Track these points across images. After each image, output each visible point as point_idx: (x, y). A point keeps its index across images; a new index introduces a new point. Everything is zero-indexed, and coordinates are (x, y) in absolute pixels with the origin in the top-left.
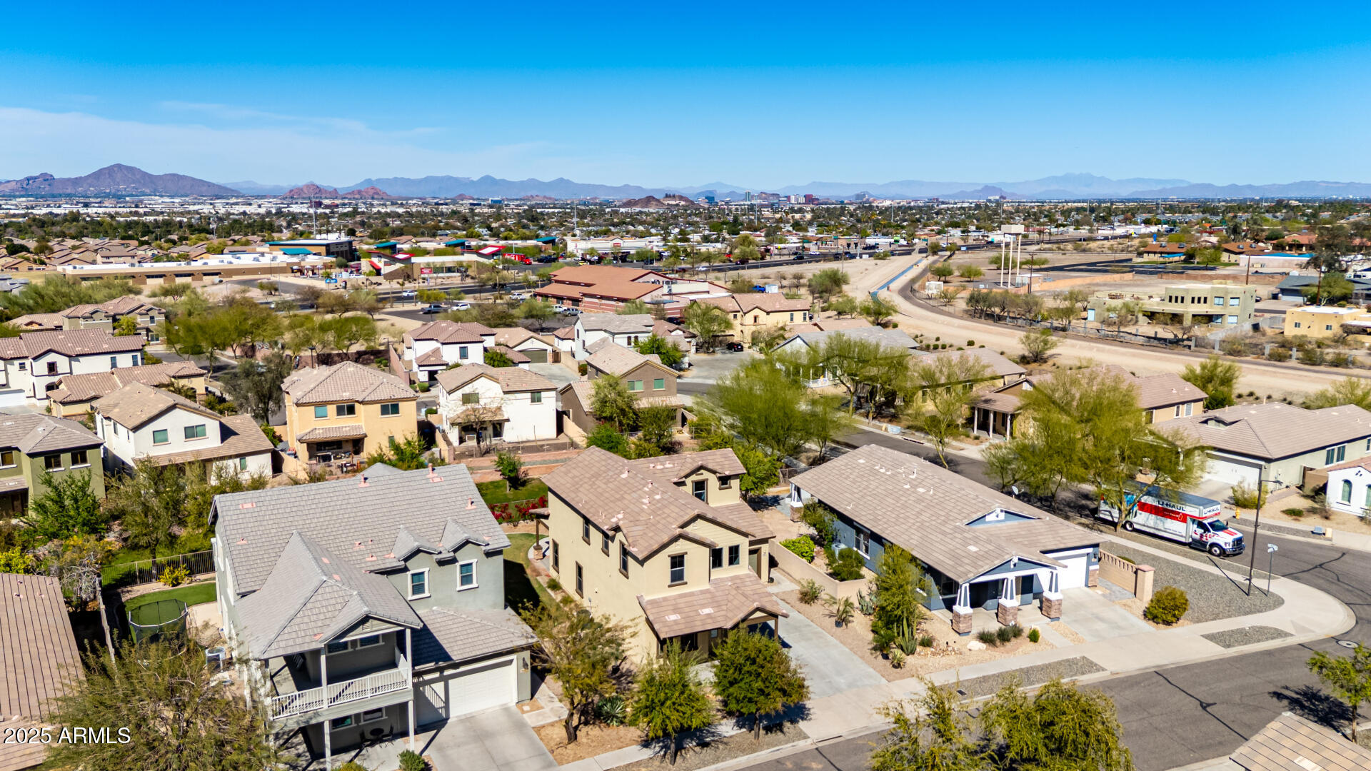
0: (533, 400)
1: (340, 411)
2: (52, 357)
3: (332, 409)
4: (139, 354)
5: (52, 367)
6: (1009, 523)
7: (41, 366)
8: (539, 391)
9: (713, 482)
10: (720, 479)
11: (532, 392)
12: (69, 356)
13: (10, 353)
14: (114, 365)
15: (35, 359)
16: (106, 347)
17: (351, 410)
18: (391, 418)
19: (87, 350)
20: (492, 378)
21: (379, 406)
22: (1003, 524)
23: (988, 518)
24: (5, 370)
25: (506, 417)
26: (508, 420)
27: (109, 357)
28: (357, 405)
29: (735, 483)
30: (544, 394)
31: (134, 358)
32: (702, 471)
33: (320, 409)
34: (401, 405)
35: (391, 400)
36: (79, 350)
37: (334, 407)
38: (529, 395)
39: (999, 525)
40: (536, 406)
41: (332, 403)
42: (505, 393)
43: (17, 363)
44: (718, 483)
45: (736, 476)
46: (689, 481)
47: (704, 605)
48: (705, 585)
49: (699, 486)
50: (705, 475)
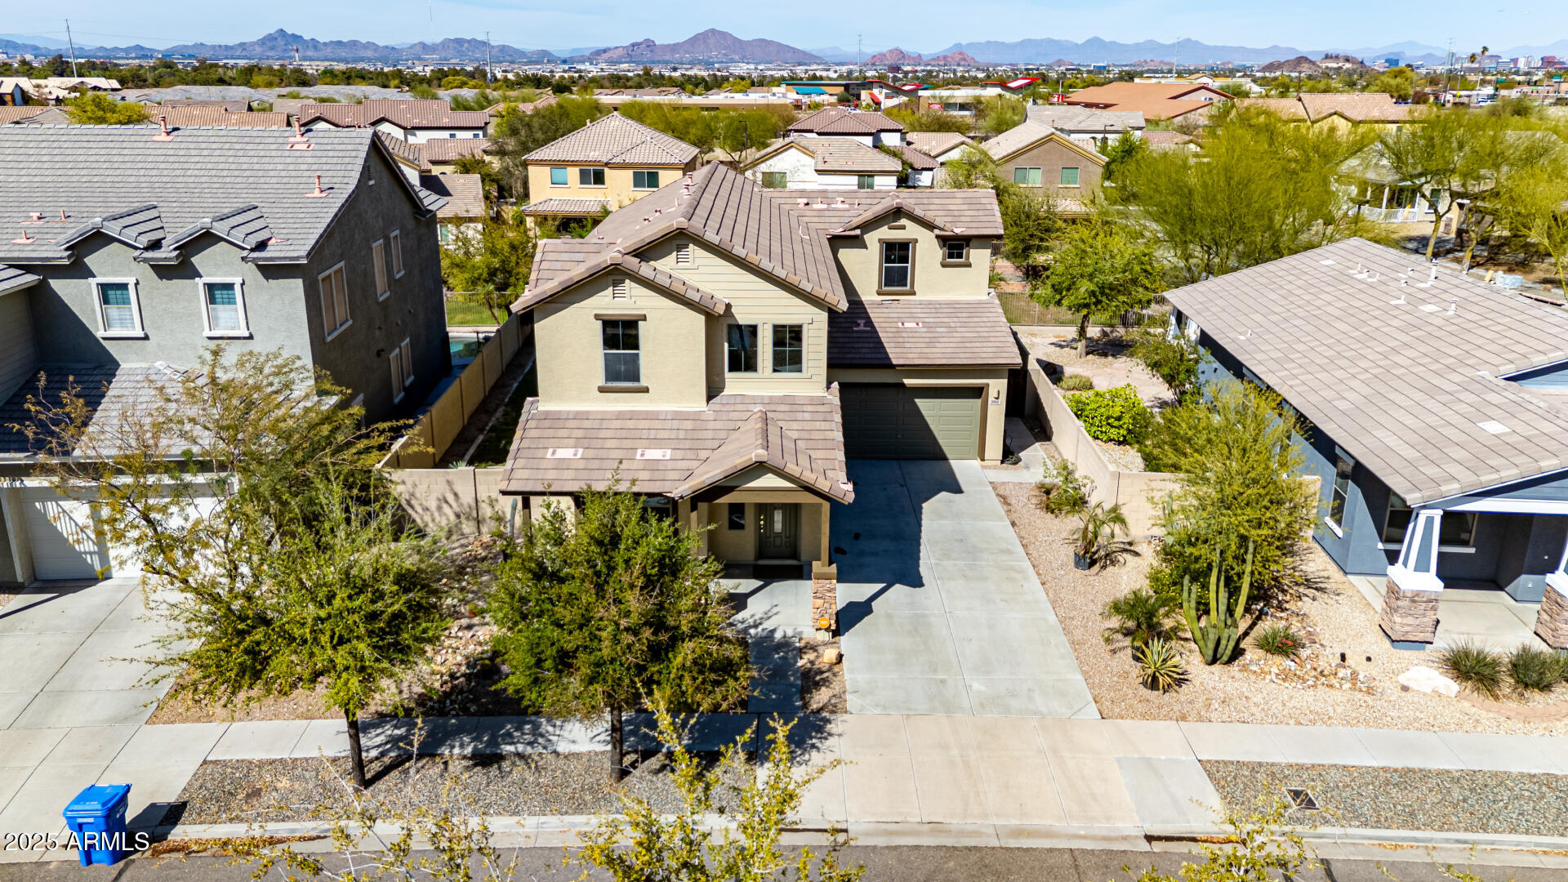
1: (584, 178)
2: (385, 127)
3: (573, 173)
4: (480, 133)
8: (871, 174)
9: (927, 252)
10: (944, 240)
11: (861, 174)
12: (405, 128)
16: (446, 122)
17: (599, 178)
18: (644, 192)
19: (425, 123)
20: (806, 150)
21: (629, 174)
27: (448, 133)
28: (607, 170)
29: (980, 257)
30: (878, 179)
31: (476, 136)
32: (903, 221)
33: (558, 172)
34: (661, 173)
35: (647, 165)
36: (416, 122)
37: (577, 170)
41: (573, 163)
42: (820, 172)
44: (938, 253)
45: (983, 240)
46: (873, 238)
47: (656, 442)
48: (696, 402)
49: (897, 254)
50: (910, 231)
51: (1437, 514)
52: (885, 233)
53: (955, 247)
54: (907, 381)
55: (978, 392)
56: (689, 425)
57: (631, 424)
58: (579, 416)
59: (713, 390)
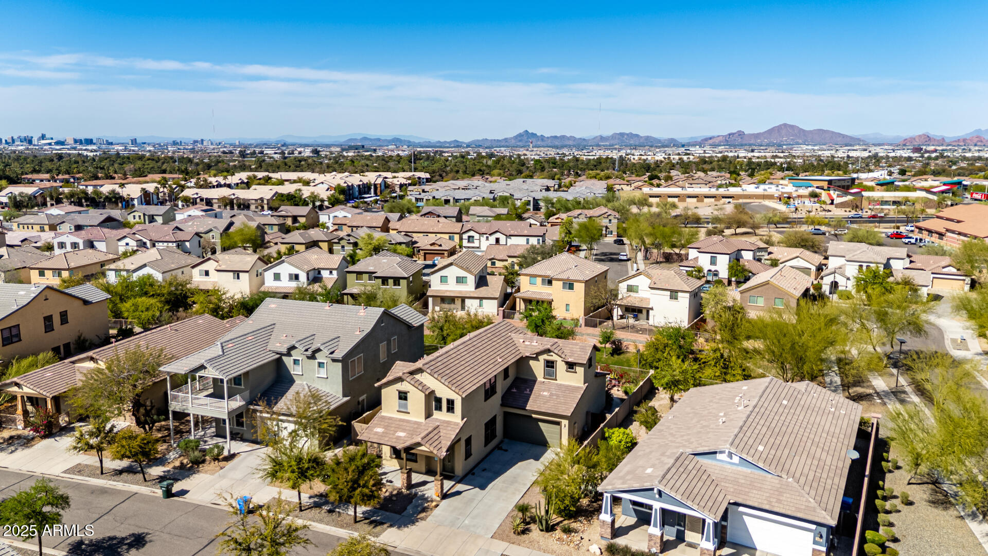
0: (671, 298)
1: (544, 283)
2: (498, 235)
3: (539, 280)
4: (541, 238)
5: (497, 240)
6: (740, 468)
7: (492, 239)
8: (677, 291)
9: (561, 367)
10: (567, 363)
12: (506, 235)
13: (483, 231)
14: (528, 243)
15: (490, 235)
16: (526, 233)
17: (550, 282)
18: (567, 292)
19: (515, 233)
20: (648, 277)
21: (562, 283)
22: (734, 467)
23: (719, 456)
24: (479, 239)
25: (650, 307)
26: (652, 309)
27: (525, 238)
28: (553, 280)
29: (580, 370)
30: (680, 294)
31: (539, 240)
32: (552, 354)
33: (533, 279)
34: (575, 284)
35: (568, 279)
36: (512, 233)
37: (541, 279)
38: (669, 293)
39: (729, 466)
40: (674, 302)
42: (651, 288)
43: (485, 236)
44: (565, 366)
45: (581, 365)
46: (541, 358)
47: (404, 430)
48: (422, 419)
49: (550, 364)
50: (554, 357)
51: (609, 495)
52: (545, 357)
53: (571, 366)
54: (534, 416)
55: (558, 423)
56: (416, 426)
57: (401, 423)
58: (390, 418)
59: (428, 415)
